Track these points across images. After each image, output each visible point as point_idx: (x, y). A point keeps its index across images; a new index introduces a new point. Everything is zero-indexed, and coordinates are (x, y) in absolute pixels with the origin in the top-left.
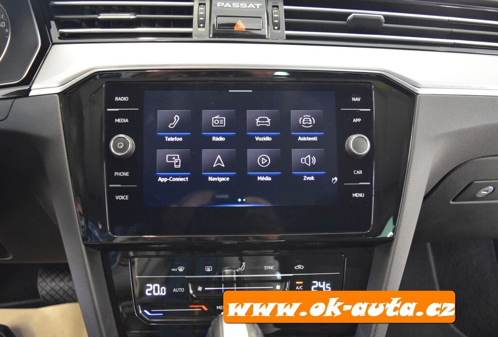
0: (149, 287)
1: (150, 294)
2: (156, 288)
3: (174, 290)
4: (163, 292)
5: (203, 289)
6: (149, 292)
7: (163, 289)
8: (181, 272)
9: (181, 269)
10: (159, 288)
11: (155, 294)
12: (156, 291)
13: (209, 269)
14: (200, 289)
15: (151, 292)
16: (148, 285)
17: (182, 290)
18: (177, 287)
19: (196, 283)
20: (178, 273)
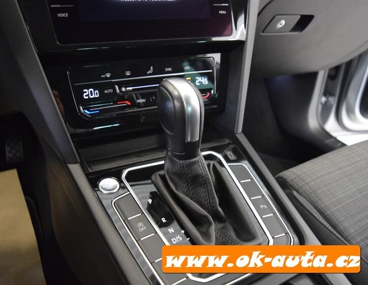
0: (86, 92)
1: (87, 97)
2: (91, 92)
3: (106, 92)
4: (97, 95)
5: (126, 89)
6: (86, 96)
7: (97, 93)
8: (109, 78)
9: (108, 75)
10: (93, 92)
11: (91, 97)
12: (92, 95)
13: (128, 73)
14: (123, 89)
15: (88, 95)
16: (85, 90)
17: (111, 91)
18: (107, 89)
19: (121, 85)
20: (106, 78)
